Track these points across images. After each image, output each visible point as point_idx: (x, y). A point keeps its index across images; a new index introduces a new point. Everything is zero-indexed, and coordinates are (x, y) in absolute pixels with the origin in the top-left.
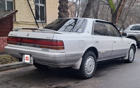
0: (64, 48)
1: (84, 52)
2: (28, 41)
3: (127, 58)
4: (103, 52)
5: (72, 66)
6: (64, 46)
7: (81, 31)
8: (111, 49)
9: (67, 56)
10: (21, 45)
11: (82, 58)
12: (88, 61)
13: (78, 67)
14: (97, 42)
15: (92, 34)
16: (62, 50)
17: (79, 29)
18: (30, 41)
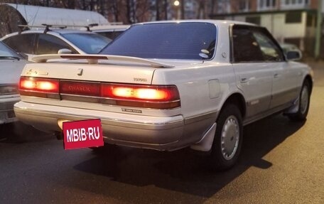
0: (179, 105)
1: (219, 108)
3: (296, 110)
4: (255, 102)
5: (194, 144)
6: (179, 99)
7: (207, 57)
8: (268, 94)
9: (187, 122)
10: (61, 98)
11: (215, 124)
12: (226, 127)
13: (208, 147)
14: (243, 80)
15: (231, 61)
16: (176, 110)
17: (202, 51)
18: (88, 89)
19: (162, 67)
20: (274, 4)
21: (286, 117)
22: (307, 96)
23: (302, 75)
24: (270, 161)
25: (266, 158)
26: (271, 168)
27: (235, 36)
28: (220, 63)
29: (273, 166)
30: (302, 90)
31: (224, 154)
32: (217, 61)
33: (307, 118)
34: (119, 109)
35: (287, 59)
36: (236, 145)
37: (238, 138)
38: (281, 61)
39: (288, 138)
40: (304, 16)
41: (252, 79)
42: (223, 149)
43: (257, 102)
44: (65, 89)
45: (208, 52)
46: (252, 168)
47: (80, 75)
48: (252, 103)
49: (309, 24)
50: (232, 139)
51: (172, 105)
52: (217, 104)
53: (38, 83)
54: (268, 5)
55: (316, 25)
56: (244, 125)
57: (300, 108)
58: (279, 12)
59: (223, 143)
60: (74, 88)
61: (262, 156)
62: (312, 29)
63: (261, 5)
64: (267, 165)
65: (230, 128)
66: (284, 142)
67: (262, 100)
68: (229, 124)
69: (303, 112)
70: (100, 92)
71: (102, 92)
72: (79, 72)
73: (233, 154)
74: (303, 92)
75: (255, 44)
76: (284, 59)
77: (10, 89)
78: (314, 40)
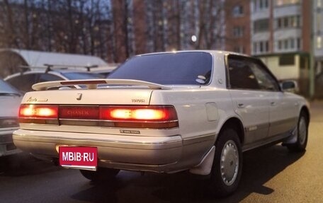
0: (177, 125)
1: (217, 131)
2: (81, 113)
3: (295, 140)
4: (253, 129)
5: (193, 167)
6: (177, 119)
7: (203, 82)
8: (266, 121)
9: (185, 143)
10: (60, 123)
11: (214, 147)
12: (225, 151)
13: (207, 170)
14: (240, 105)
15: (227, 87)
16: (174, 130)
17: (199, 77)
18: (87, 113)
19: (160, 89)
20: (267, 49)
21: (285, 148)
22: (305, 127)
23: (298, 106)
24: (272, 188)
25: (267, 185)
26: (272, 194)
27: (231, 69)
28: (216, 87)
29: (275, 192)
30: (299, 121)
31: (224, 179)
32: (214, 86)
33: (306, 149)
34: (117, 131)
35: (282, 90)
36: (236, 170)
37: (237, 164)
38: (277, 91)
39: (288, 167)
40: (297, 59)
41: (249, 107)
42: (223, 174)
43: (256, 128)
44: (64, 114)
45: (204, 78)
46: (254, 194)
47: (79, 99)
48: (250, 129)
49: (302, 66)
50: (232, 163)
51: (170, 125)
52: (215, 127)
53: (37, 109)
54: (261, 50)
55: (309, 67)
56: (243, 151)
57: (298, 139)
58: (273, 55)
59: (222, 167)
60: (73, 113)
61: (264, 183)
62: (305, 71)
63: (255, 51)
64: (269, 191)
65: (229, 153)
66: (284, 170)
67: (260, 127)
68: (228, 149)
69: (302, 143)
70: (98, 115)
71: (101, 115)
72: (78, 97)
73: (233, 179)
74: (301, 123)
75: (252, 77)
76: (279, 89)
77: (10, 122)
78: (308, 81)
